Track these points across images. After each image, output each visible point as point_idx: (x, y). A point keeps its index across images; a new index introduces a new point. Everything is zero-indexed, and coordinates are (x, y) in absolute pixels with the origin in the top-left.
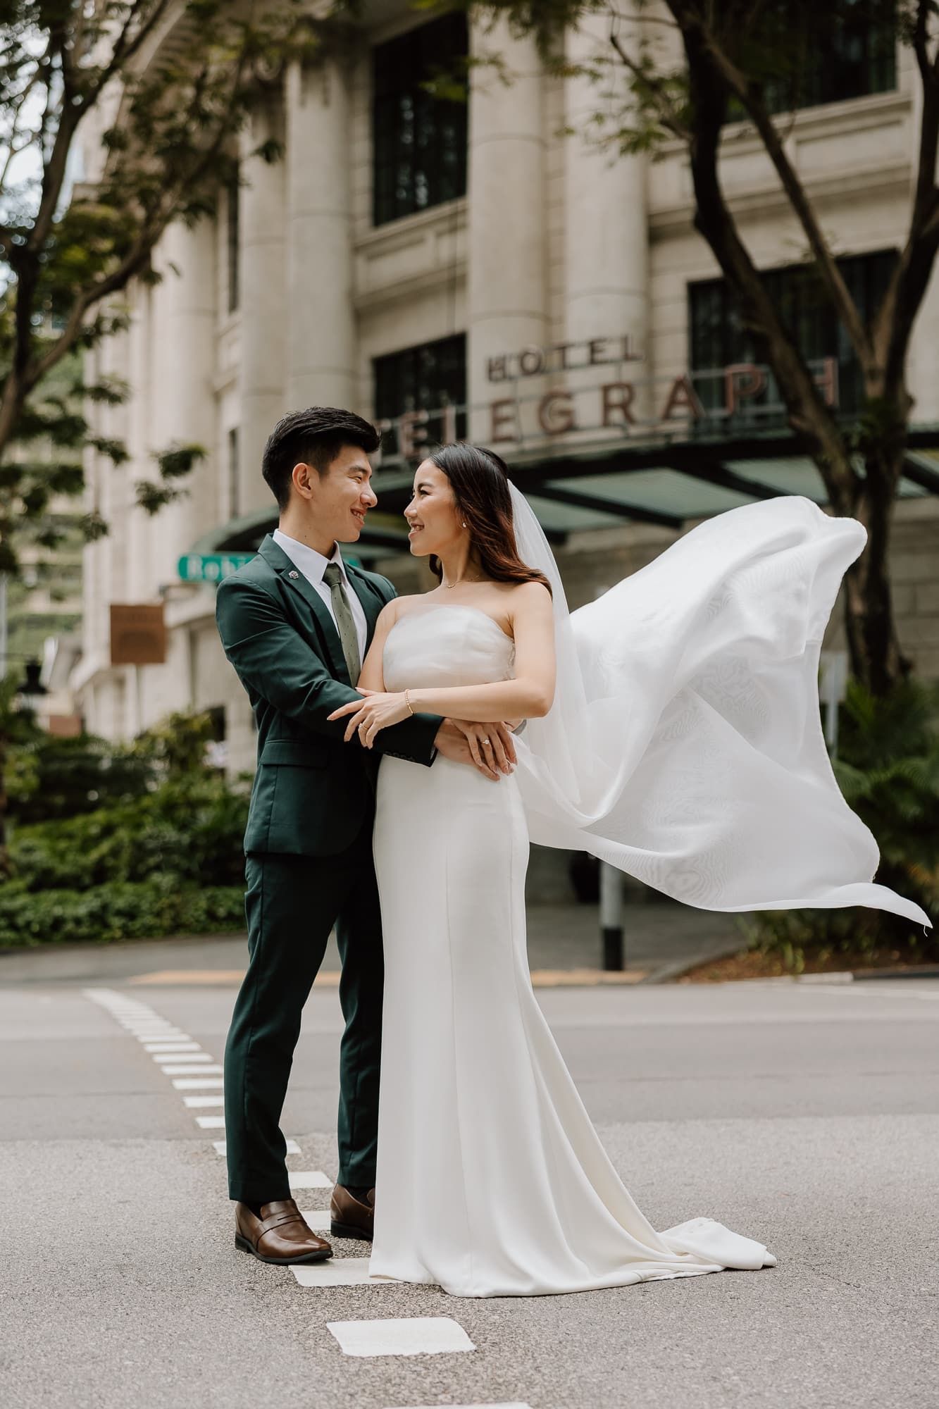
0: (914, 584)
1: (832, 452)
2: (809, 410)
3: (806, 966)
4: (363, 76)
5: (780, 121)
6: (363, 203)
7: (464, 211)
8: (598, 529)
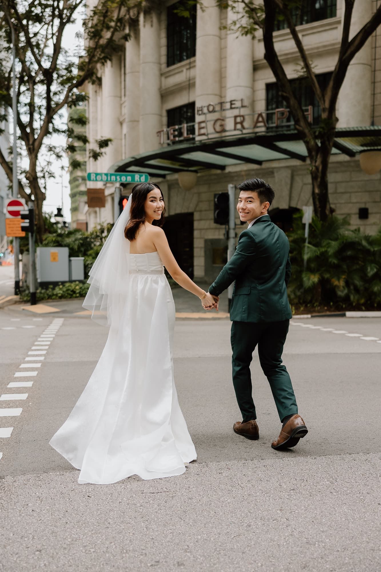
0: (336, 183)
1: (309, 138)
2: (302, 123)
3: (295, 313)
4: (164, 17)
5: (298, 28)
6: (164, 59)
7: (195, 61)
8: (235, 165)
